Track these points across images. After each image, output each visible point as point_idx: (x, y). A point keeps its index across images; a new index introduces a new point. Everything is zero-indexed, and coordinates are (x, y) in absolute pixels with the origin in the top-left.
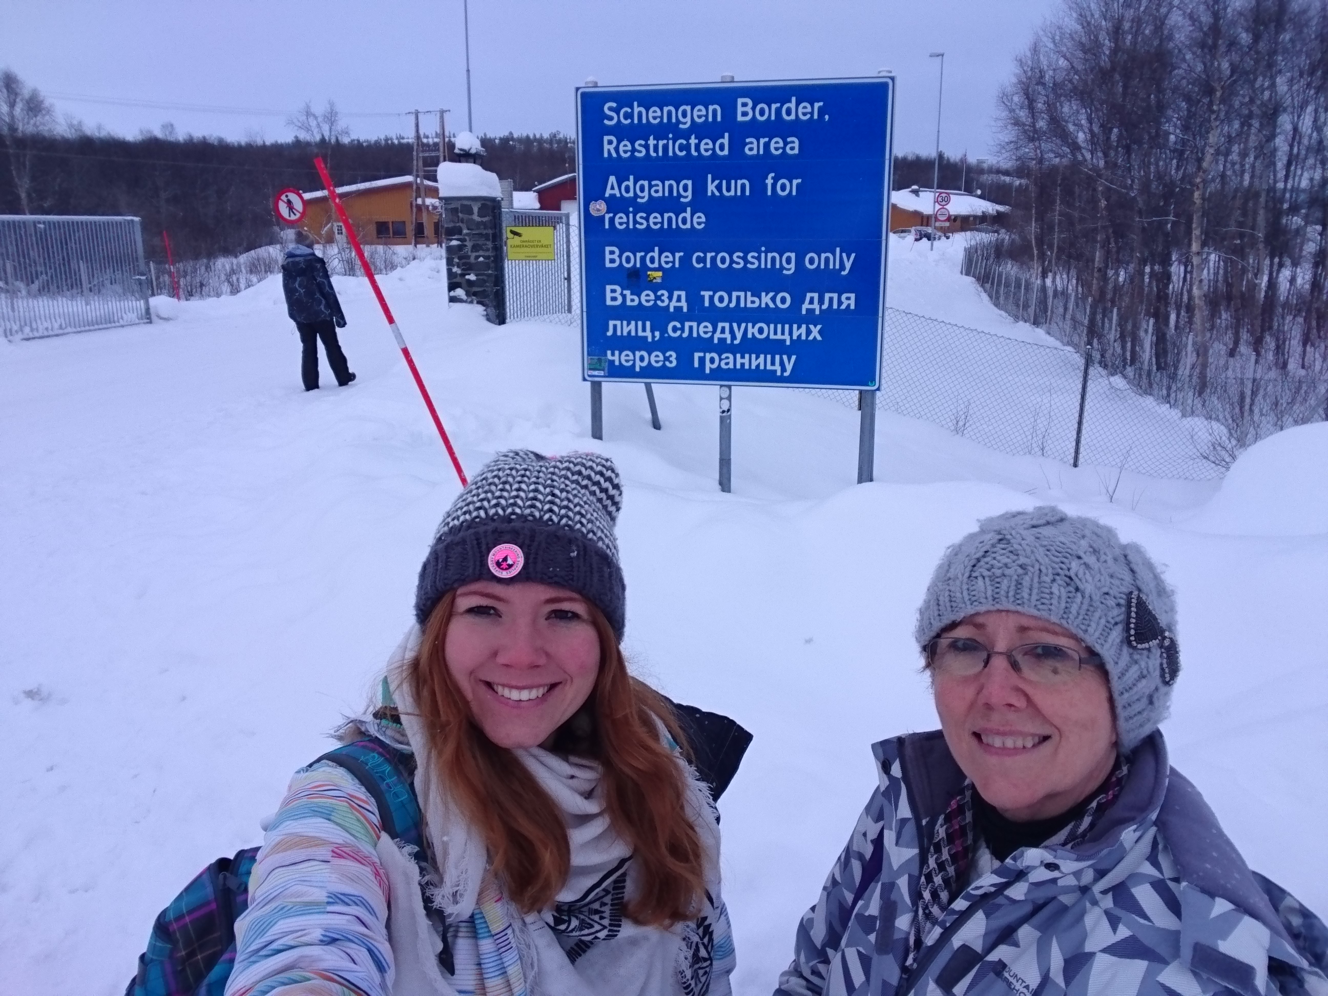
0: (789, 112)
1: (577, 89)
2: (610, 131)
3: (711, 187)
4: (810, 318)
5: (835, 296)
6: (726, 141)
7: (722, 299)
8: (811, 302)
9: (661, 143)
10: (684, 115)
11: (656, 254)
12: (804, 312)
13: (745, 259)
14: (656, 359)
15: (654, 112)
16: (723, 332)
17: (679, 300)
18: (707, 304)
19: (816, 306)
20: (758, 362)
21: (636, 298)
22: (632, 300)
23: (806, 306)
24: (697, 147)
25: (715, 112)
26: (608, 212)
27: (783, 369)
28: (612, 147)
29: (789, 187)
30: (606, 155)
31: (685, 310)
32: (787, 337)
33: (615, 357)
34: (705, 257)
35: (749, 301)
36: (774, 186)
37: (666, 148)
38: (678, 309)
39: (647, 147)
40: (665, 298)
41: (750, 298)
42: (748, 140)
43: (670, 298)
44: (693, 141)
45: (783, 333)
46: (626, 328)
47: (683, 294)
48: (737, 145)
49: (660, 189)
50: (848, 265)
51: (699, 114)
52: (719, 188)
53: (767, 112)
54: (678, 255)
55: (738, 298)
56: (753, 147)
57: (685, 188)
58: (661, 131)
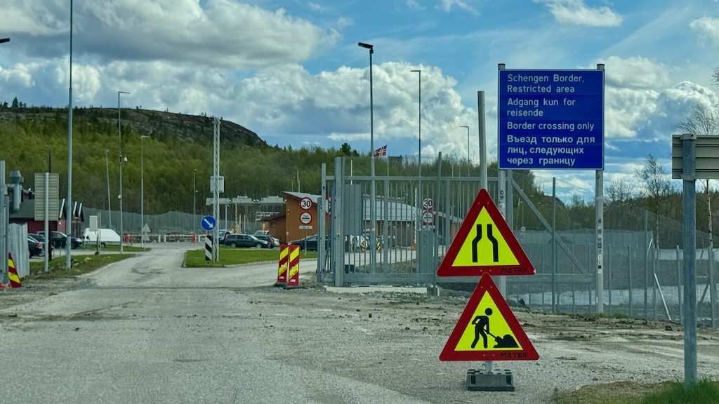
0: (571, 79)
2: (510, 83)
3: (545, 102)
4: (580, 146)
5: (588, 138)
6: (550, 88)
7: (549, 140)
10: (536, 79)
11: (526, 124)
12: (577, 144)
13: (557, 126)
15: (526, 78)
16: (550, 151)
18: (544, 141)
20: (562, 161)
22: (517, 140)
23: (578, 142)
24: (540, 89)
25: (546, 78)
27: (571, 164)
29: (571, 103)
31: (536, 144)
32: (572, 153)
36: (566, 103)
37: (529, 89)
38: (534, 143)
39: (523, 89)
41: (559, 139)
43: (531, 140)
44: (539, 87)
45: (570, 151)
46: (515, 150)
47: (535, 138)
48: (554, 89)
49: (527, 103)
50: (592, 128)
51: (541, 78)
52: (548, 102)
53: (564, 79)
54: (534, 125)
56: (559, 90)
57: (536, 102)
58: (528, 84)
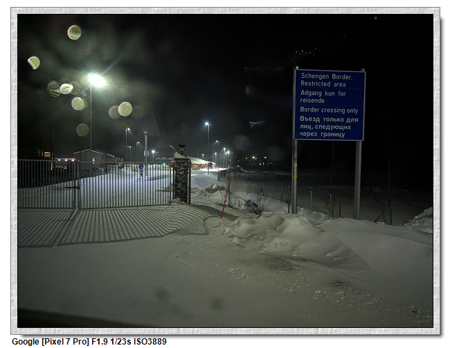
2: (303, 79)
3: (326, 94)
5: (354, 119)
6: (330, 83)
7: (328, 120)
9: (315, 83)
11: (313, 109)
13: (333, 110)
14: (312, 134)
16: (328, 128)
18: (324, 121)
20: (336, 135)
21: (307, 119)
24: (323, 84)
27: (342, 136)
29: (343, 94)
30: (301, 85)
33: (302, 134)
34: (324, 109)
35: (334, 120)
36: (340, 94)
39: (311, 84)
46: (305, 127)
49: (314, 94)
53: (339, 77)
54: (318, 109)
56: (336, 85)
57: (320, 93)
58: (315, 80)
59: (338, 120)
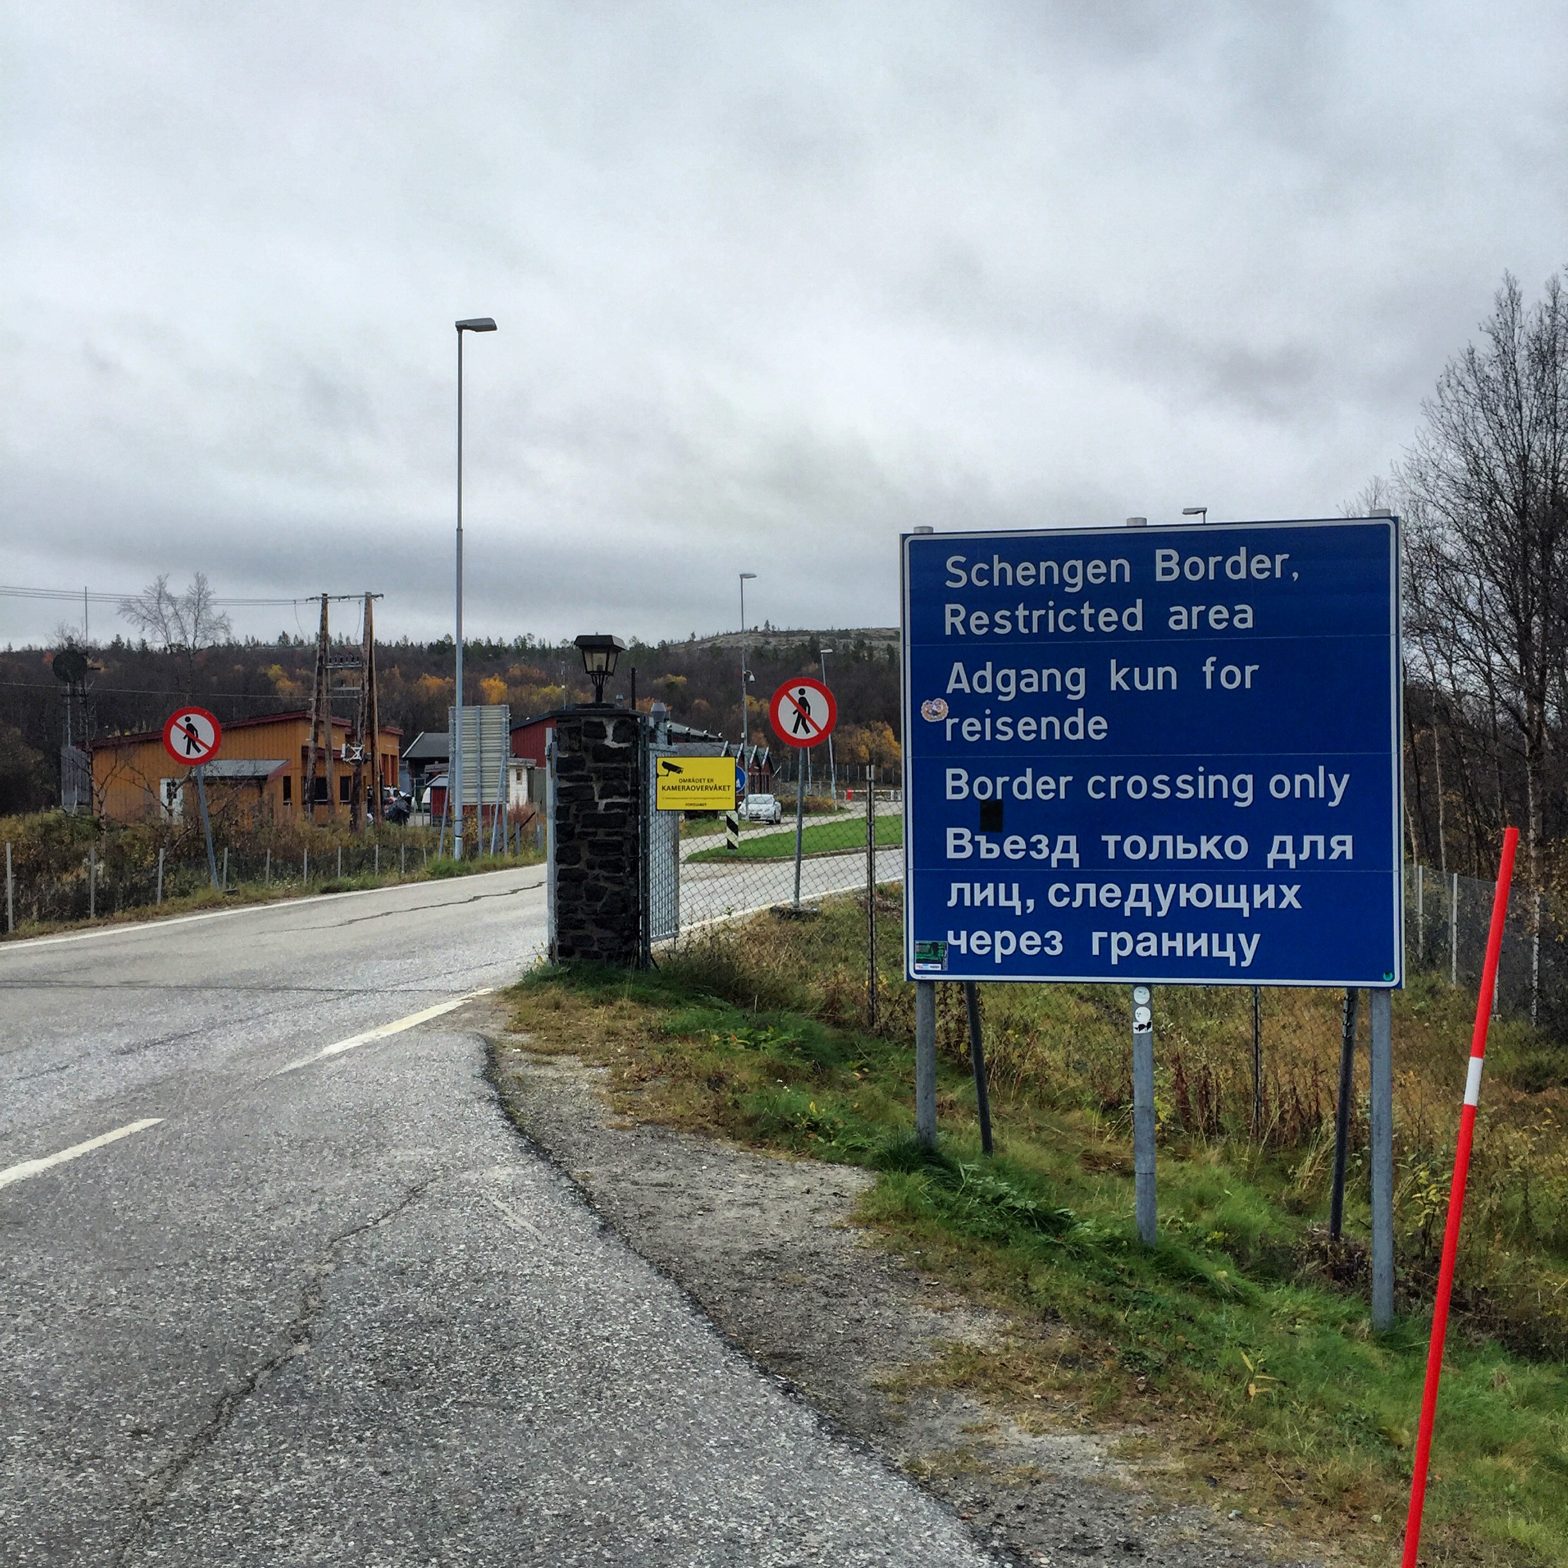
0: (1236, 568)
1: (904, 537)
2: (955, 597)
3: (1116, 678)
4: (1281, 875)
5: (1320, 839)
6: (1138, 610)
7: (1137, 847)
8: (1282, 848)
9: (1036, 614)
10: (1073, 572)
11: (1028, 779)
12: (1270, 865)
13: (1172, 784)
14: (1028, 942)
15: (1025, 569)
16: (1139, 898)
17: (1066, 848)
18: (1111, 855)
19: (1289, 855)
20: (1199, 944)
21: (995, 847)
22: (988, 850)
23: (1273, 856)
24: (1093, 620)
25: (1120, 568)
26: (949, 716)
27: (1241, 956)
28: (957, 621)
29: (1240, 676)
30: (948, 632)
31: (1076, 864)
32: (1244, 904)
33: (961, 941)
34: (1108, 781)
35: (1180, 848)
36: (1216, 676)
37: (1043, 620)
38: (1065, 863)
39: (1013, 619)
40: (1043, 846)
41: (1181, 846)
42: (1173, 609)
43: (1052, 847)
44: (1087, 611)
45: (1237, 899)
46: (981, 895)
47: (1072, 840)
48: (1156, 618)
49: (1035, 681)
50: (1339, 792)
51: (1096, 570)
52: (1128, 678)
53: (1205, 568)
54: (1063, 780)
55: (1163, 844)
56: (1182, 619)
57: (1075, 679)
58: (1036, 596)
59: (1208, 846)
